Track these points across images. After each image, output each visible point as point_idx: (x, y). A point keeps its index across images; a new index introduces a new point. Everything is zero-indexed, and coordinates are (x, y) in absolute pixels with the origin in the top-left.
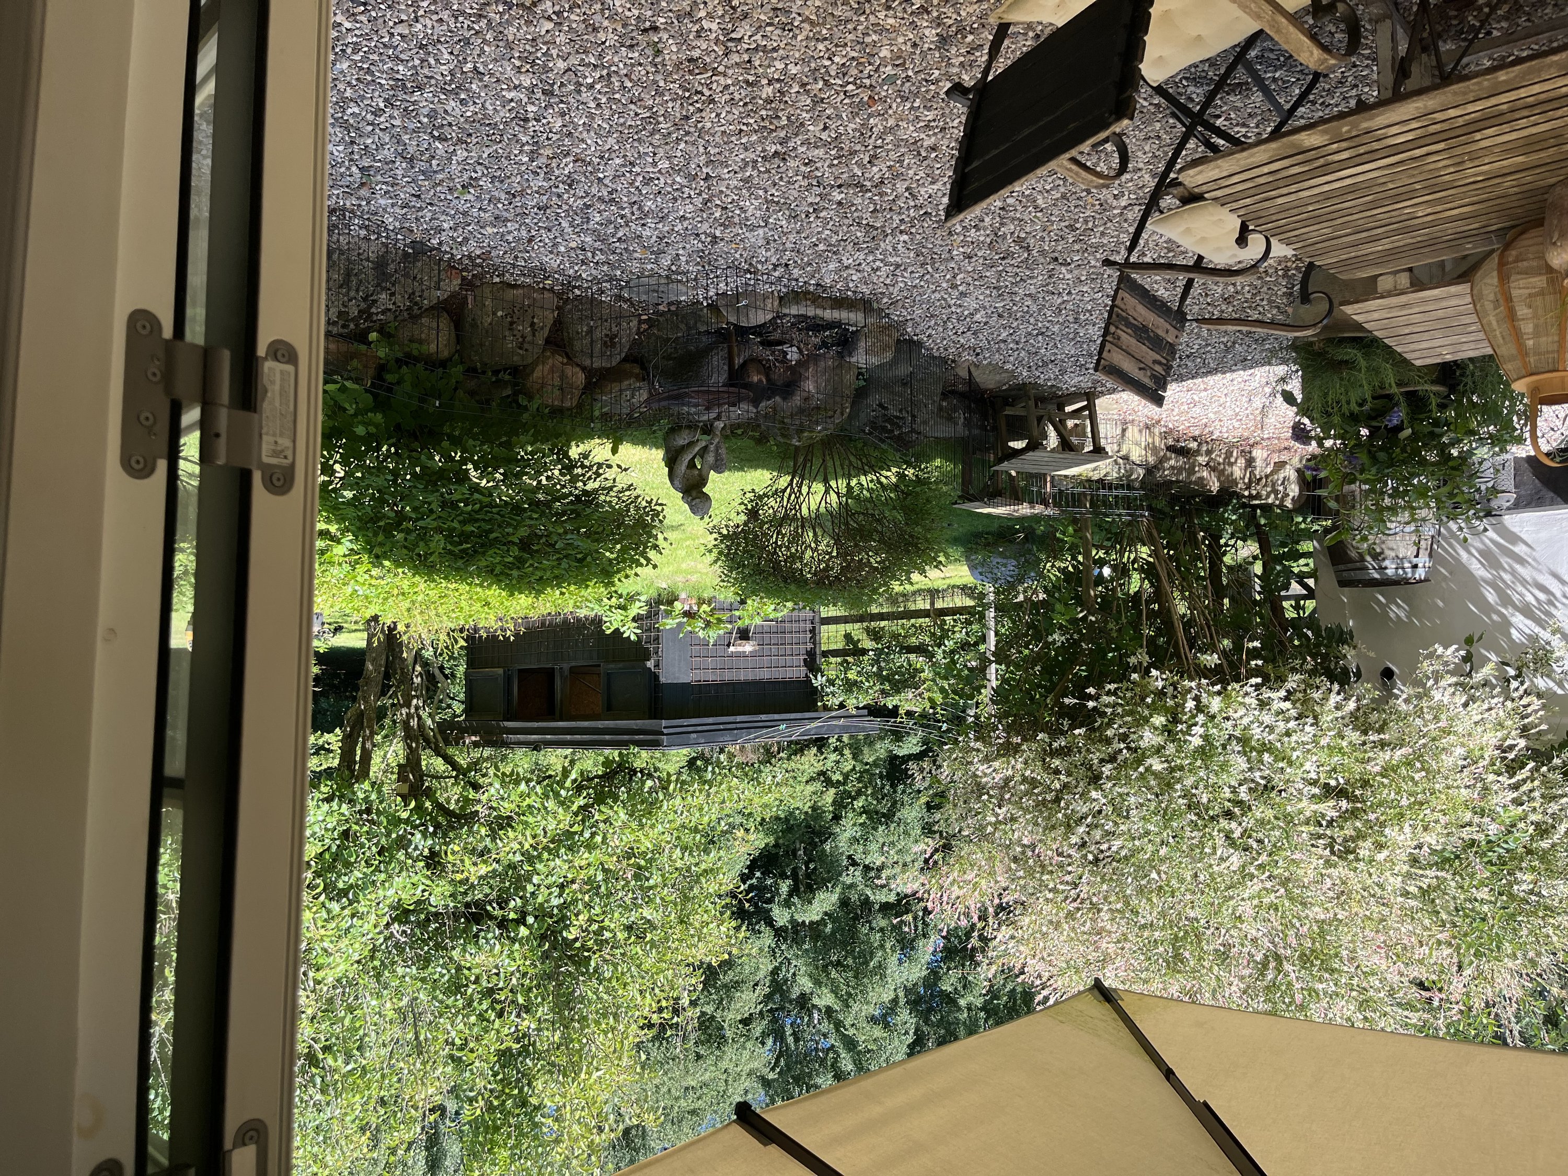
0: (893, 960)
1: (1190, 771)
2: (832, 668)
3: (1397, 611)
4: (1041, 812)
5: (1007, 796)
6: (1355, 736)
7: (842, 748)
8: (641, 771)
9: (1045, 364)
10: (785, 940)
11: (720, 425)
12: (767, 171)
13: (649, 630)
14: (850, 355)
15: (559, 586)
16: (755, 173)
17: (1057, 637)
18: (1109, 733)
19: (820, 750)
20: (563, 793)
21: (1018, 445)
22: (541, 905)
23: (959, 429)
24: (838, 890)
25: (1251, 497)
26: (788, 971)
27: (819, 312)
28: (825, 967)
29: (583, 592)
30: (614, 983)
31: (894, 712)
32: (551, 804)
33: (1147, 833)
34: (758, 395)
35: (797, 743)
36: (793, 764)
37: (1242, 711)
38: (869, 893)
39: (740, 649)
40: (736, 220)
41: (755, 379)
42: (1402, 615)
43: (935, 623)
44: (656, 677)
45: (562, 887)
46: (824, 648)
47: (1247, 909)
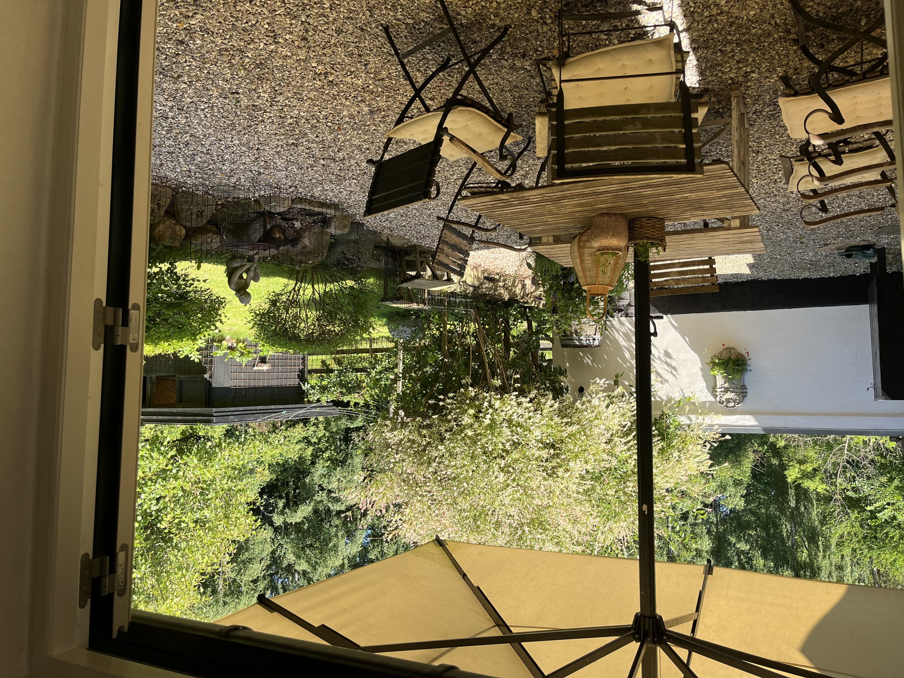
0: (342, 542)
1: (484, 436)
2: (313, 380)
3: (588, 360)
4: (416, 457)
5: (400, 449)
6: (557, 420)
7: (318, 423)
8: (204, 437)
9: (424, 237)
10: (280, 534)
11: (256, 256)
12: (288, 150)
13: (207, 356)
14: (327, 228)
15: (167, 341)
16: (282, 150)
17: (428, 369)
18: (449, 417)
19: (305, 424)
20: (162, 448)
21: (413, 273)
22: (146, 510)
23: (382, 265)
24: (312, 504)
25: (524, 303)
26: (281, 552)
27: (312, 208)
28: (303, 549)
29: (180, 344)
30: (187, 551)
31: (348, 404)
32: (155, 455)
33: (464, 465)
34: (277, 243)
35: (291, 421)
36: (288, 433)
37: (509, 408)
38: (330, 505)
39: (261, 368)
40: (272, 167)
41: (278, 236)
42: (589, 361)
43: (372, 356)
44: (210, 384)
45: (158, 500)
46: (309, 368)
47: (507, 501)
